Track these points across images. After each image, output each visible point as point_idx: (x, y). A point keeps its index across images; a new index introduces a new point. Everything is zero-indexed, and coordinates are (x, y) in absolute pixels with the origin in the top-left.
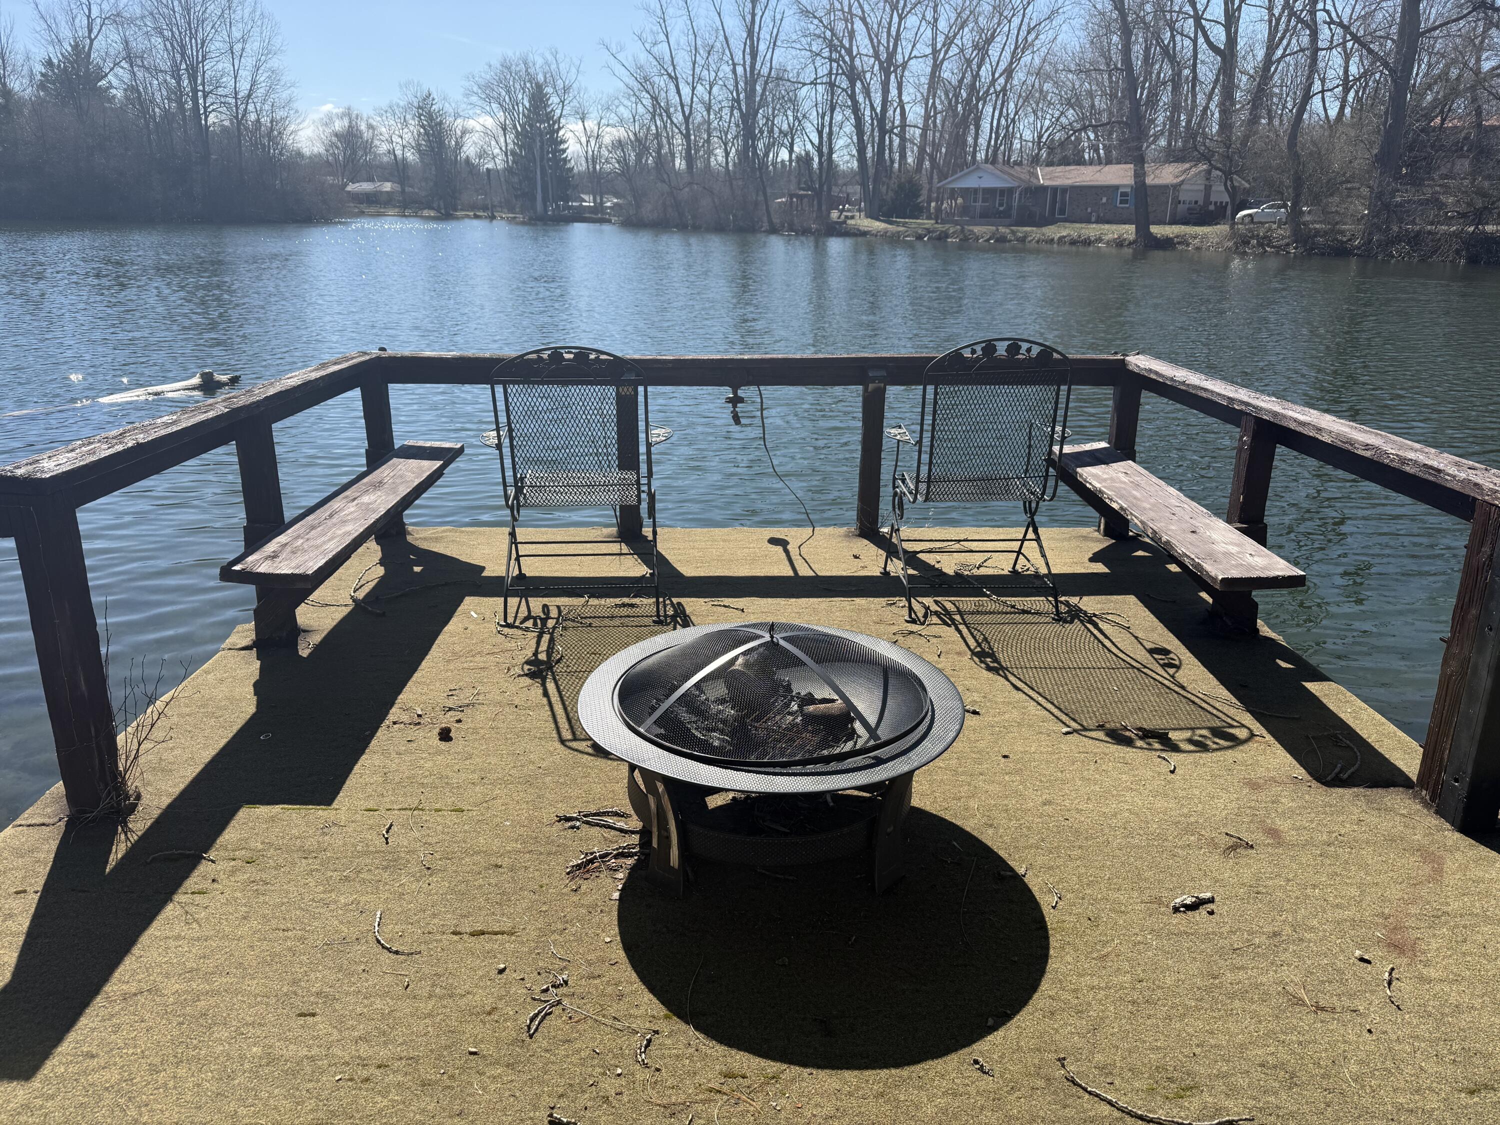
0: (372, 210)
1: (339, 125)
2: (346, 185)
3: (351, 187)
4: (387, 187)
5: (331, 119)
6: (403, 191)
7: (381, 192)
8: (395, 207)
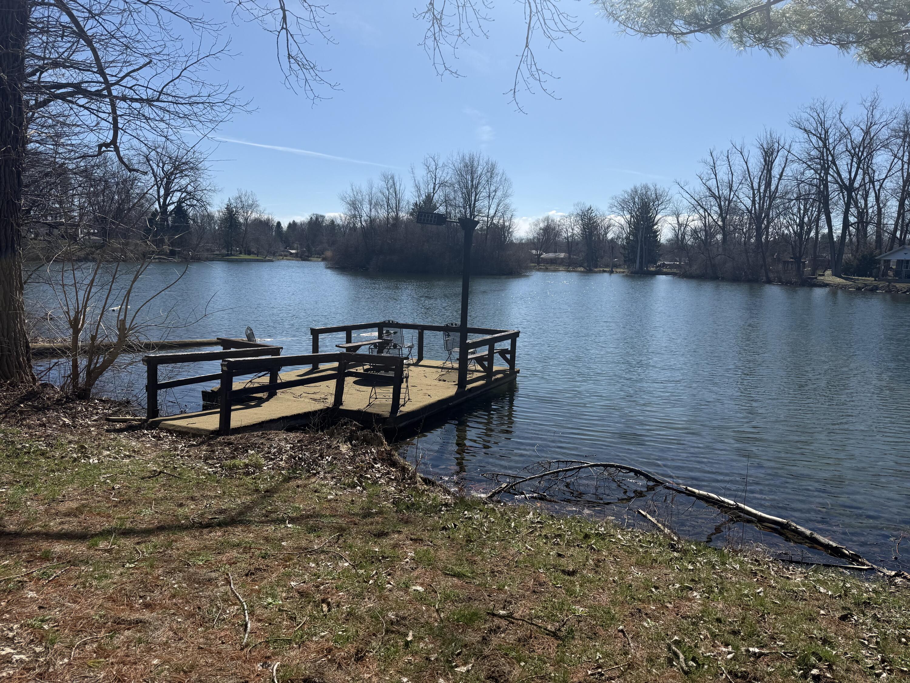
0: (552, 268)
1: (542, 225)
2: (542, 254)
3: (544, 255)
4: (562, 255)
5: (538, 222)
6: (569, 258)
7: (559, 258)
8: (564, 266)
